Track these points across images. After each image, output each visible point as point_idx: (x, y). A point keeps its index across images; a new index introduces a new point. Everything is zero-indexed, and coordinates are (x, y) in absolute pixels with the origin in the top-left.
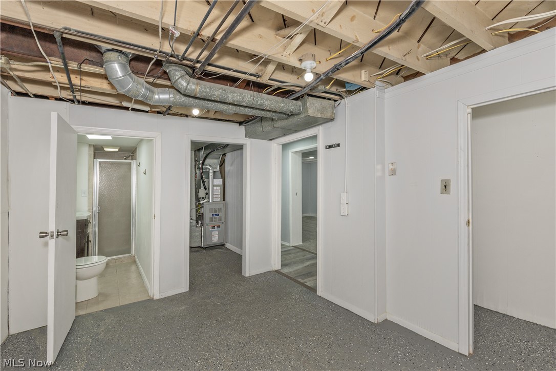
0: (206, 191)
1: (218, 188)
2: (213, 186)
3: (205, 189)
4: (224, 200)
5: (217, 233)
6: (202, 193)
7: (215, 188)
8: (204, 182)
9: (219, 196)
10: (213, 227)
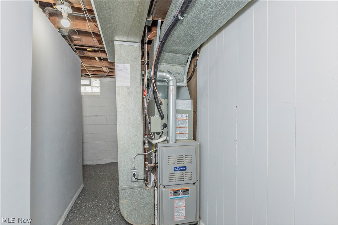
0: (164, 121)
1: (184, 116)
2: (177, 112)
3: (162, 117)
4: (195, 138)
5: (183, 203)
6: (156, 124)
7: (179, 116)
8: (159, 105)
9: (187, 131)
10: (176, 192)
